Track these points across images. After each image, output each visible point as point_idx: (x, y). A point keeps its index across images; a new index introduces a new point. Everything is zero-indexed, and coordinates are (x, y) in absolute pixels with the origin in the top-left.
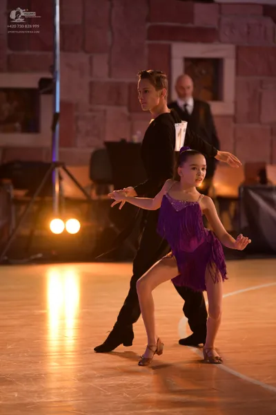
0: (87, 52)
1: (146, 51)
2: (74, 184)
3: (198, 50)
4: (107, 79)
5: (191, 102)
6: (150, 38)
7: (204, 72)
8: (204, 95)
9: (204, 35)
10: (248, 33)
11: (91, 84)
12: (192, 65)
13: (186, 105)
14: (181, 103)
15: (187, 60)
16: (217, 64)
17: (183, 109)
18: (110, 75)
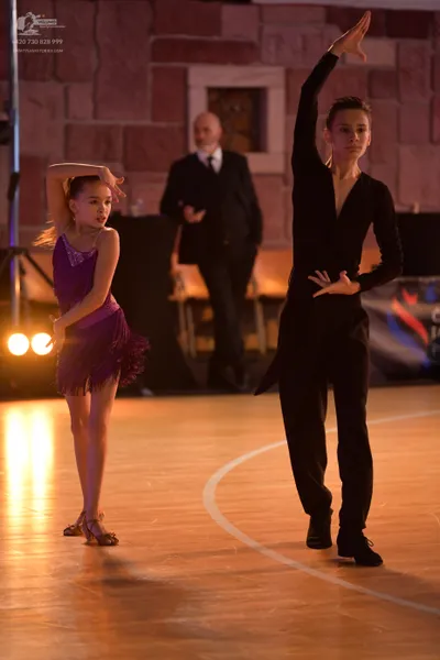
0: (59, 80)
1: (150, 78)
2: (43, 281)
3: (229, 76)
4: (91, 122)
5: (218, 155)
6: (154, 58)
7: (237, 108)
8: (240, 144)
9: (238, 53)
10: (304, 49)
11: (68, 129)
12: (220, 98)
13: (210, 159)
14: (203, 156)
15: (211, 90)
16: (257, 96)
17: (206, 164)
18: (95, 116)
